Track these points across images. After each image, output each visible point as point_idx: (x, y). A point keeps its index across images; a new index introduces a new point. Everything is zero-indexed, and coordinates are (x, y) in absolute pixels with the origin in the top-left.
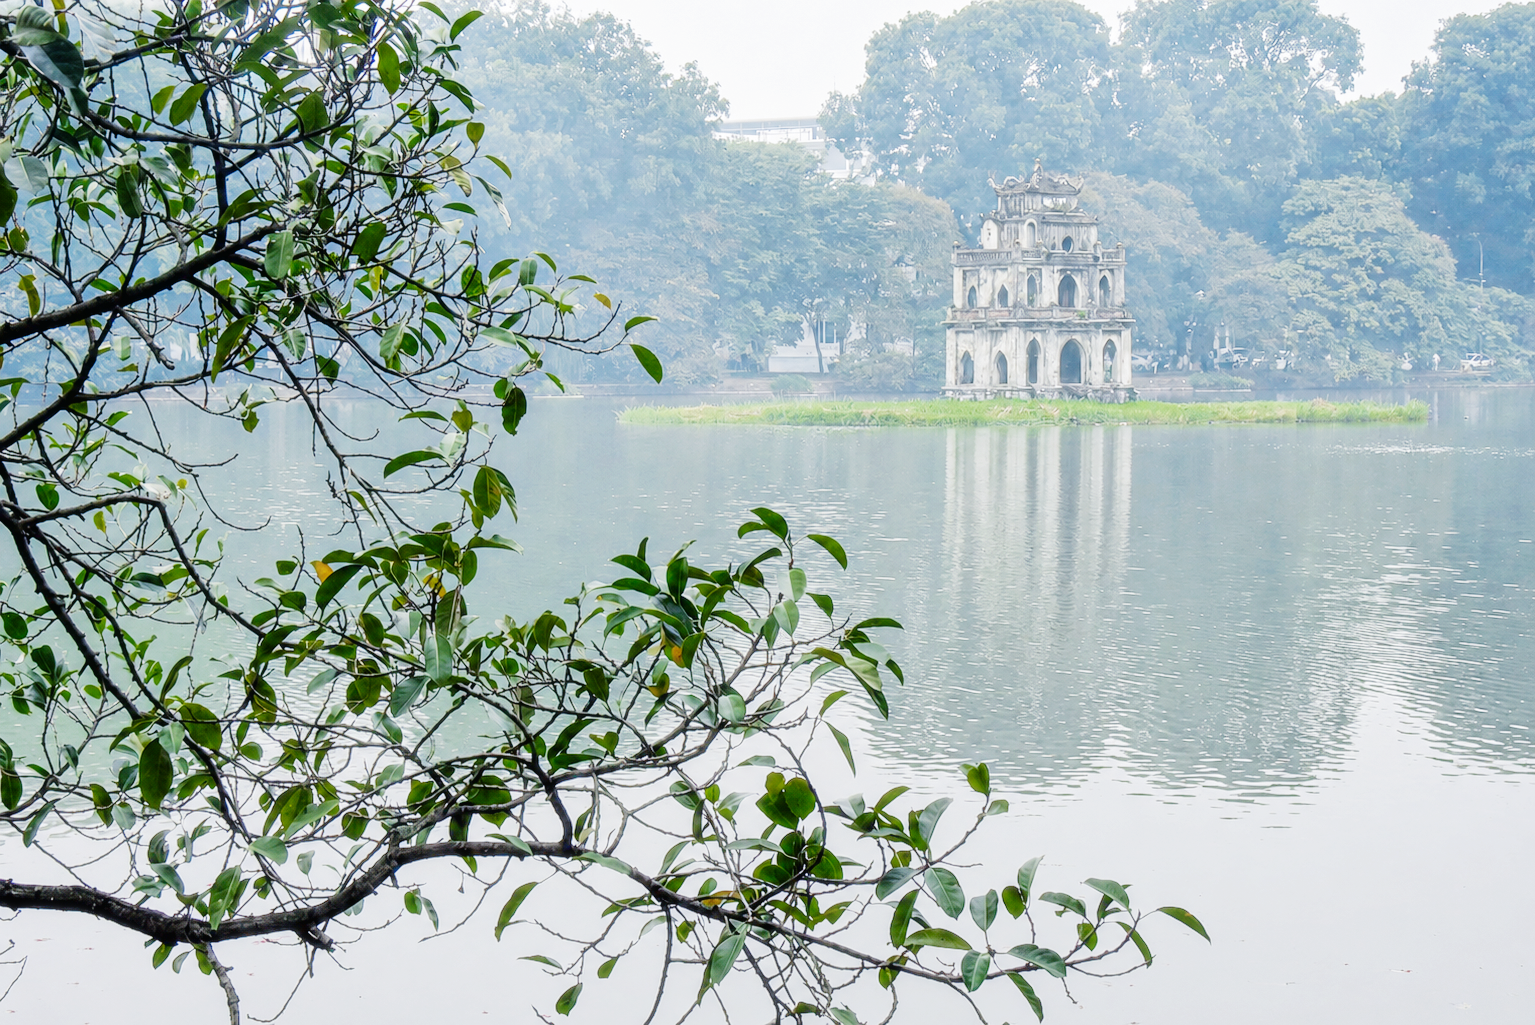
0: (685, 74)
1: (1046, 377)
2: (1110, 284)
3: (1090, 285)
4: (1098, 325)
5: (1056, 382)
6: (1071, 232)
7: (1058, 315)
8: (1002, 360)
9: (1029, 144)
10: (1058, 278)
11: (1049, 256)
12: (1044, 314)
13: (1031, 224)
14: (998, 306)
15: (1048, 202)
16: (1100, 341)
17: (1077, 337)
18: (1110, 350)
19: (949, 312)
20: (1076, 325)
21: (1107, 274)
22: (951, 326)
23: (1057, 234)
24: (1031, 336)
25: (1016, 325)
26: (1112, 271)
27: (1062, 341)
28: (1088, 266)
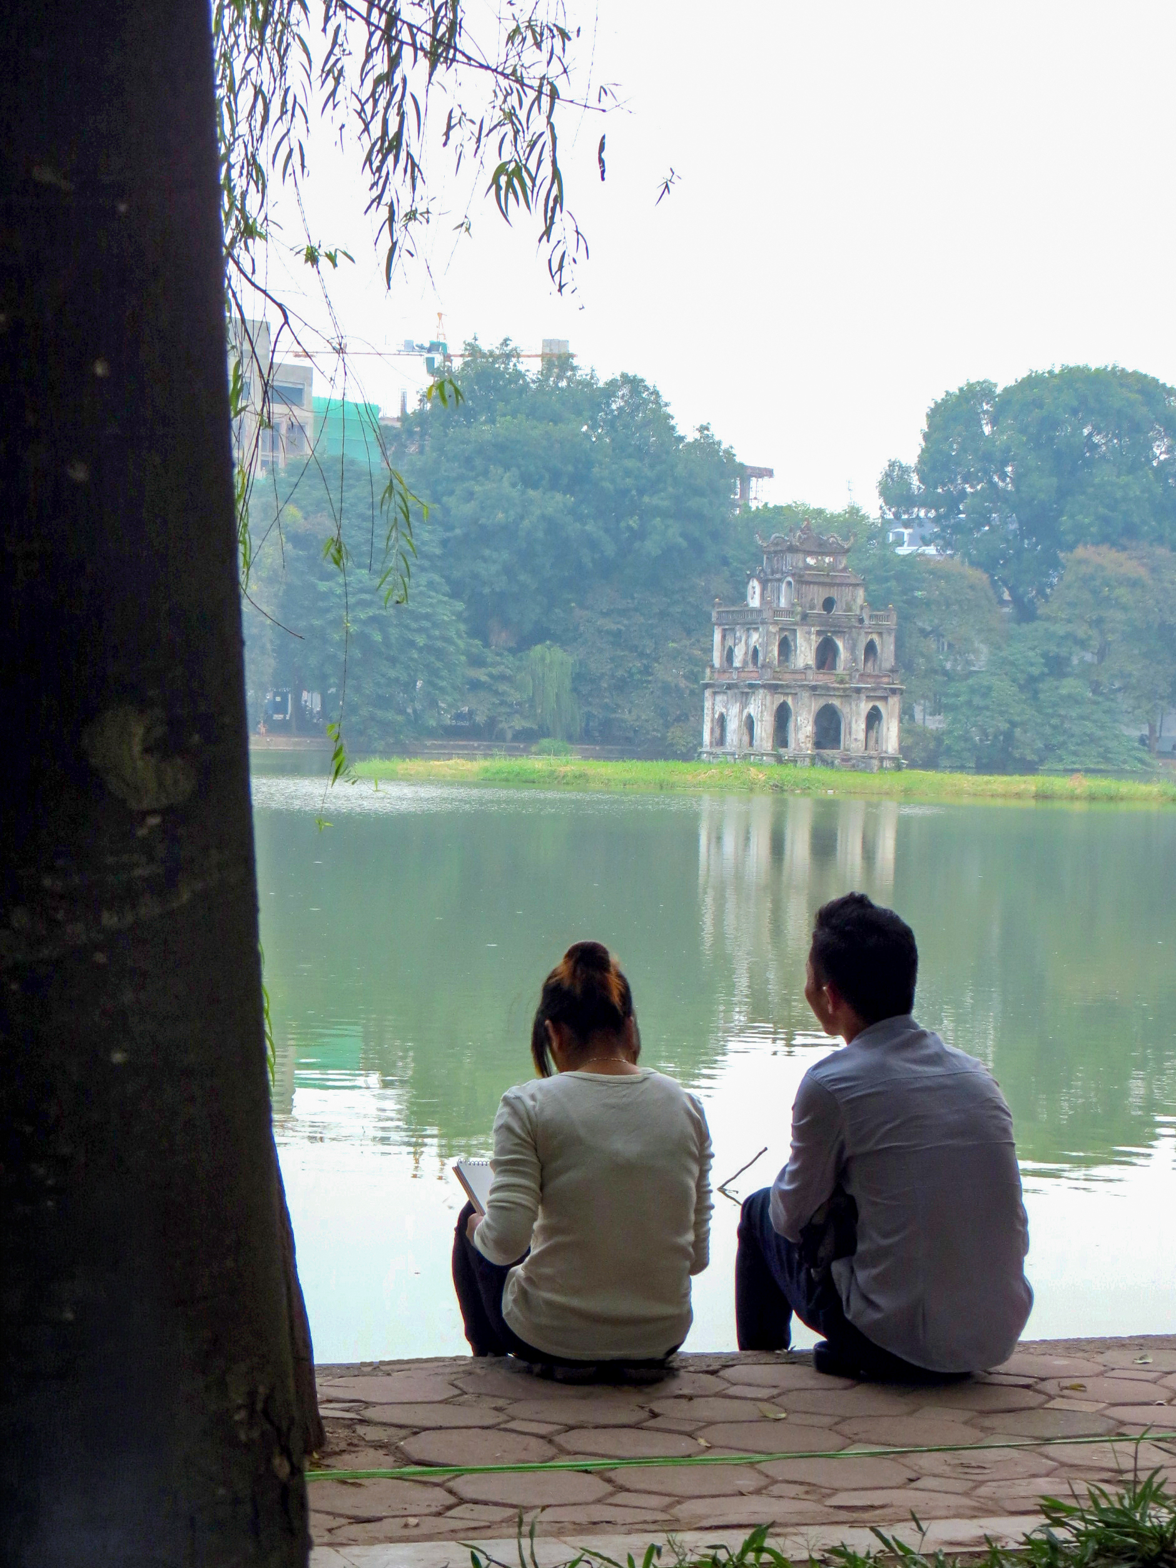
0: (697, 435)
1: (797, 740)
2: (879, 648)
3: (852, 649)
4: (858, 691)
5: (808, 749)
6: (834, 593)
7: (814, 678)
8: (750, 723)
9: (1080, 517)
10: (815, 641)
11: (805, 617)
12: (798, 676)
13: (789, 583)
14: (751, 667)
15: (811, 561)
16: (865, 707)
17: (836, 702)
18: (874, 718)
19: (708, 670)
20: (834, 689)
21: (875, 637)
22: (707, 686)
23: (818, 595)
24: (780, 699)
25: (764, 686)
26: (880, 634)
27: (816, 705)
28: (850, 628)
